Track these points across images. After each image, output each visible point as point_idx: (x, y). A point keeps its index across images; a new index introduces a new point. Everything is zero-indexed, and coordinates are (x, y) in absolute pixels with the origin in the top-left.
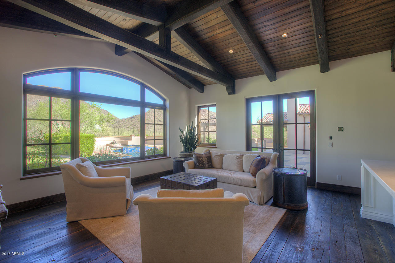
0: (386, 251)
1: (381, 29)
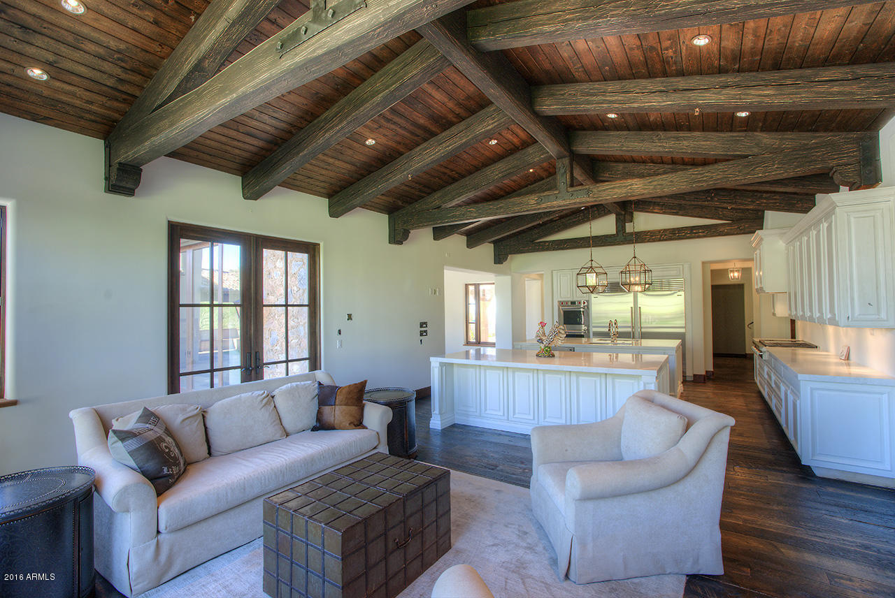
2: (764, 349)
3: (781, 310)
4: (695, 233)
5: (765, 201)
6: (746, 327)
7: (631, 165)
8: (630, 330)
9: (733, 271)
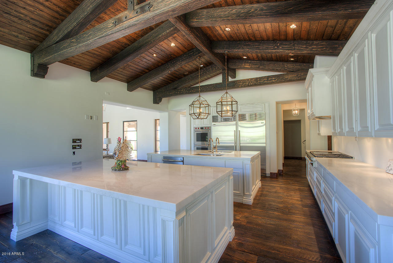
0: (63, 257)
1: (31, 28)
2: (314, 159)
3: (325, 131)
4: (271, 80)
5: (315, 47)
6: (302, 142)
7: (212, 9)
8: (233, 145)
9: (294, 110)
